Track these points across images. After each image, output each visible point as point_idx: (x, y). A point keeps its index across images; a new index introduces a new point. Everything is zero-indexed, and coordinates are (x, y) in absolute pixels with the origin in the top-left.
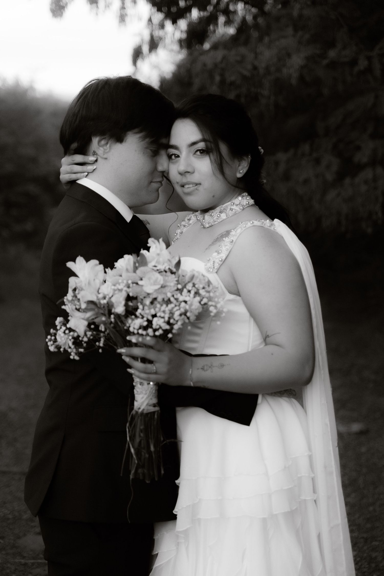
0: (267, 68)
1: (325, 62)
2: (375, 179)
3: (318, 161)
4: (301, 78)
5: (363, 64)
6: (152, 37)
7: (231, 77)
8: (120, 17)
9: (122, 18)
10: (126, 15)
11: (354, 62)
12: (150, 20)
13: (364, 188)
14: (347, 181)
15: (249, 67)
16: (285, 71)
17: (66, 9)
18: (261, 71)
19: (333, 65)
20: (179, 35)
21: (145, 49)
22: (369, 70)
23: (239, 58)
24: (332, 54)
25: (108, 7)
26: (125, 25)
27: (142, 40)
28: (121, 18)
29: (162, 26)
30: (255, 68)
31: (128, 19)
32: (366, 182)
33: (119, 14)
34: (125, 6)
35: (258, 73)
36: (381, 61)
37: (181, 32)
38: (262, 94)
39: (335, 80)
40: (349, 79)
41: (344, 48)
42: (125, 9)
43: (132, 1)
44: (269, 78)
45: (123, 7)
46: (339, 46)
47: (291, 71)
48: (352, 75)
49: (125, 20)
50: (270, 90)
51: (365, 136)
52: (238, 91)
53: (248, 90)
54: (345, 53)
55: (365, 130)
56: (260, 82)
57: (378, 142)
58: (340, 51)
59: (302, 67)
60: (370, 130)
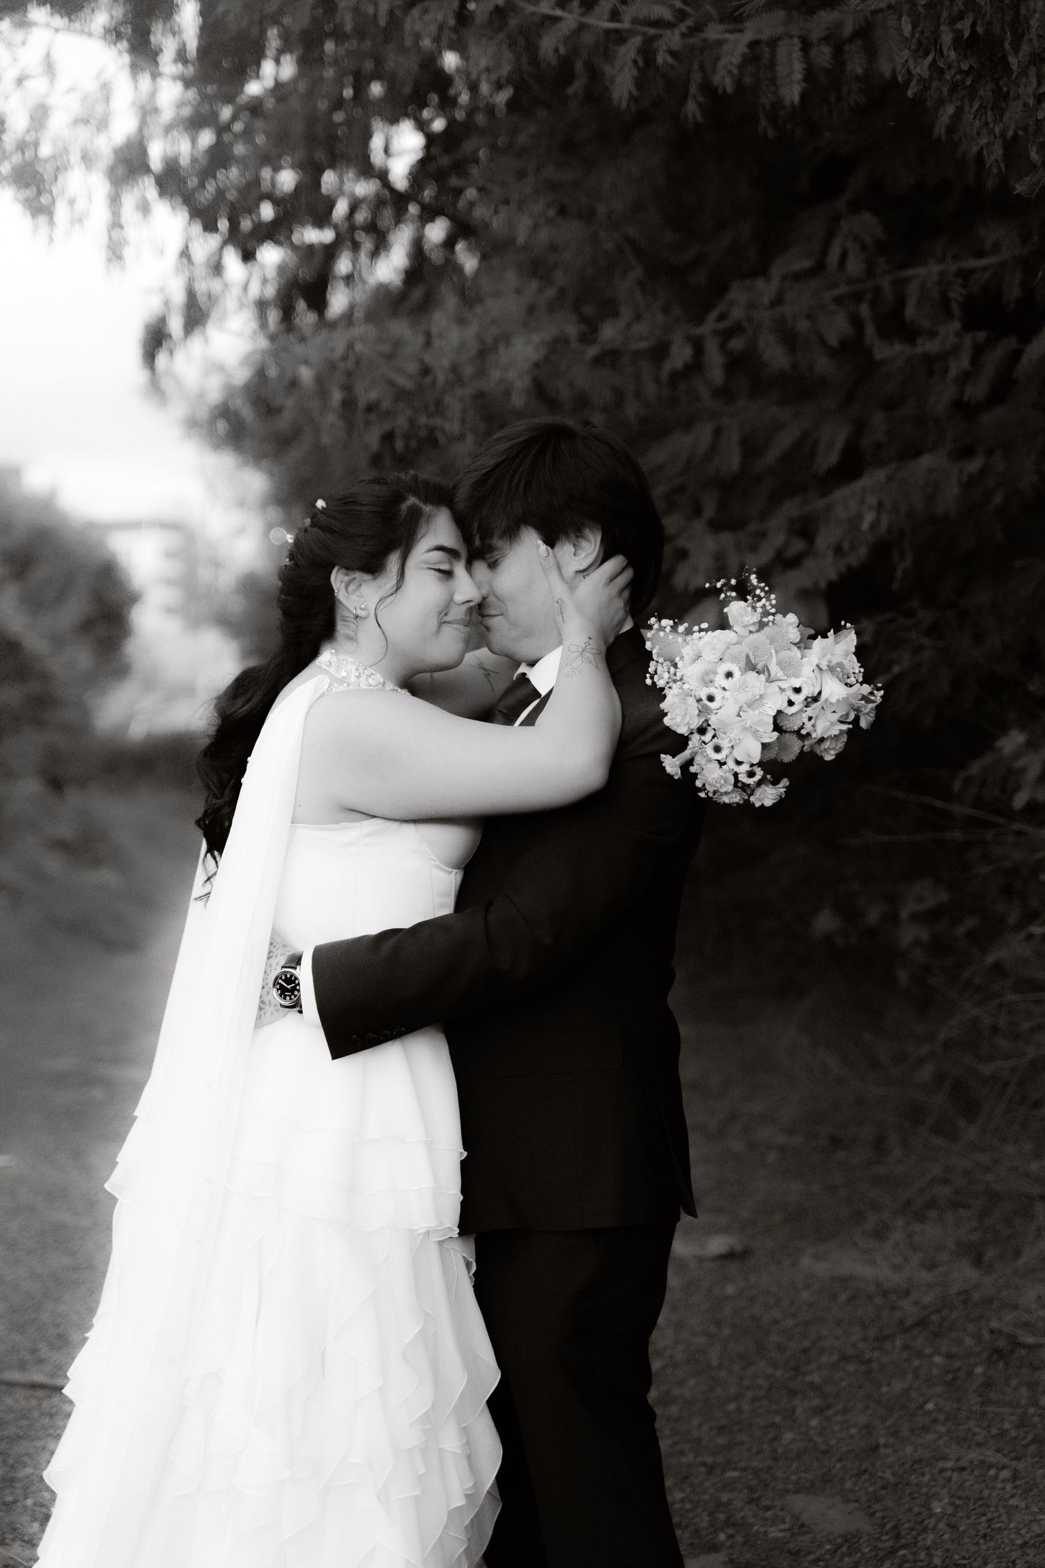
0: (455, 369)
1: (592, 351)
4: (540, 391)
5: (680, 354)
6: (191, 295)
7: (367, 393)
8: (109, 247)
9: (115, 252)
10: (126, 242)
11: (660, 352)
12: (185, 254)
15: (412, 367)
16: (495, 375)
18: (441, 378)
19: (609, 358)
20: (255, 290)
21: (175, 325)
22: (696, 366)
23: (386, 348)
24: (609, 332)
25: (80, 221)
26: (123, 268)
27: (167, 303)
28: (110, 252)
29: (217, 268)
30: (426, 371)
31: (128, 253)
33: (104, 241)
34: (123, 221)
35: (434, 382)
36: (722, 347)
37: (265, 281)
38: (443, 431)
39: (619, 394)
40: (650, 389)
41: (638, 318)
42: (121, 227)
43: (138, 208)
44: (459, 392)
45: (116, 224)
46: (626, 312)
47: (511, 375)
48: (657, 381)
49: (125, 257)
50: (463, 421)
51: (699, 526)
52: (386, 427)
53: (412, 422)
54: (640, 329)
55: (698, 510)
56: (438, 403)
57: (727, 538)
58: (629, 326)
59: (536, 365)
60: (709, 510)
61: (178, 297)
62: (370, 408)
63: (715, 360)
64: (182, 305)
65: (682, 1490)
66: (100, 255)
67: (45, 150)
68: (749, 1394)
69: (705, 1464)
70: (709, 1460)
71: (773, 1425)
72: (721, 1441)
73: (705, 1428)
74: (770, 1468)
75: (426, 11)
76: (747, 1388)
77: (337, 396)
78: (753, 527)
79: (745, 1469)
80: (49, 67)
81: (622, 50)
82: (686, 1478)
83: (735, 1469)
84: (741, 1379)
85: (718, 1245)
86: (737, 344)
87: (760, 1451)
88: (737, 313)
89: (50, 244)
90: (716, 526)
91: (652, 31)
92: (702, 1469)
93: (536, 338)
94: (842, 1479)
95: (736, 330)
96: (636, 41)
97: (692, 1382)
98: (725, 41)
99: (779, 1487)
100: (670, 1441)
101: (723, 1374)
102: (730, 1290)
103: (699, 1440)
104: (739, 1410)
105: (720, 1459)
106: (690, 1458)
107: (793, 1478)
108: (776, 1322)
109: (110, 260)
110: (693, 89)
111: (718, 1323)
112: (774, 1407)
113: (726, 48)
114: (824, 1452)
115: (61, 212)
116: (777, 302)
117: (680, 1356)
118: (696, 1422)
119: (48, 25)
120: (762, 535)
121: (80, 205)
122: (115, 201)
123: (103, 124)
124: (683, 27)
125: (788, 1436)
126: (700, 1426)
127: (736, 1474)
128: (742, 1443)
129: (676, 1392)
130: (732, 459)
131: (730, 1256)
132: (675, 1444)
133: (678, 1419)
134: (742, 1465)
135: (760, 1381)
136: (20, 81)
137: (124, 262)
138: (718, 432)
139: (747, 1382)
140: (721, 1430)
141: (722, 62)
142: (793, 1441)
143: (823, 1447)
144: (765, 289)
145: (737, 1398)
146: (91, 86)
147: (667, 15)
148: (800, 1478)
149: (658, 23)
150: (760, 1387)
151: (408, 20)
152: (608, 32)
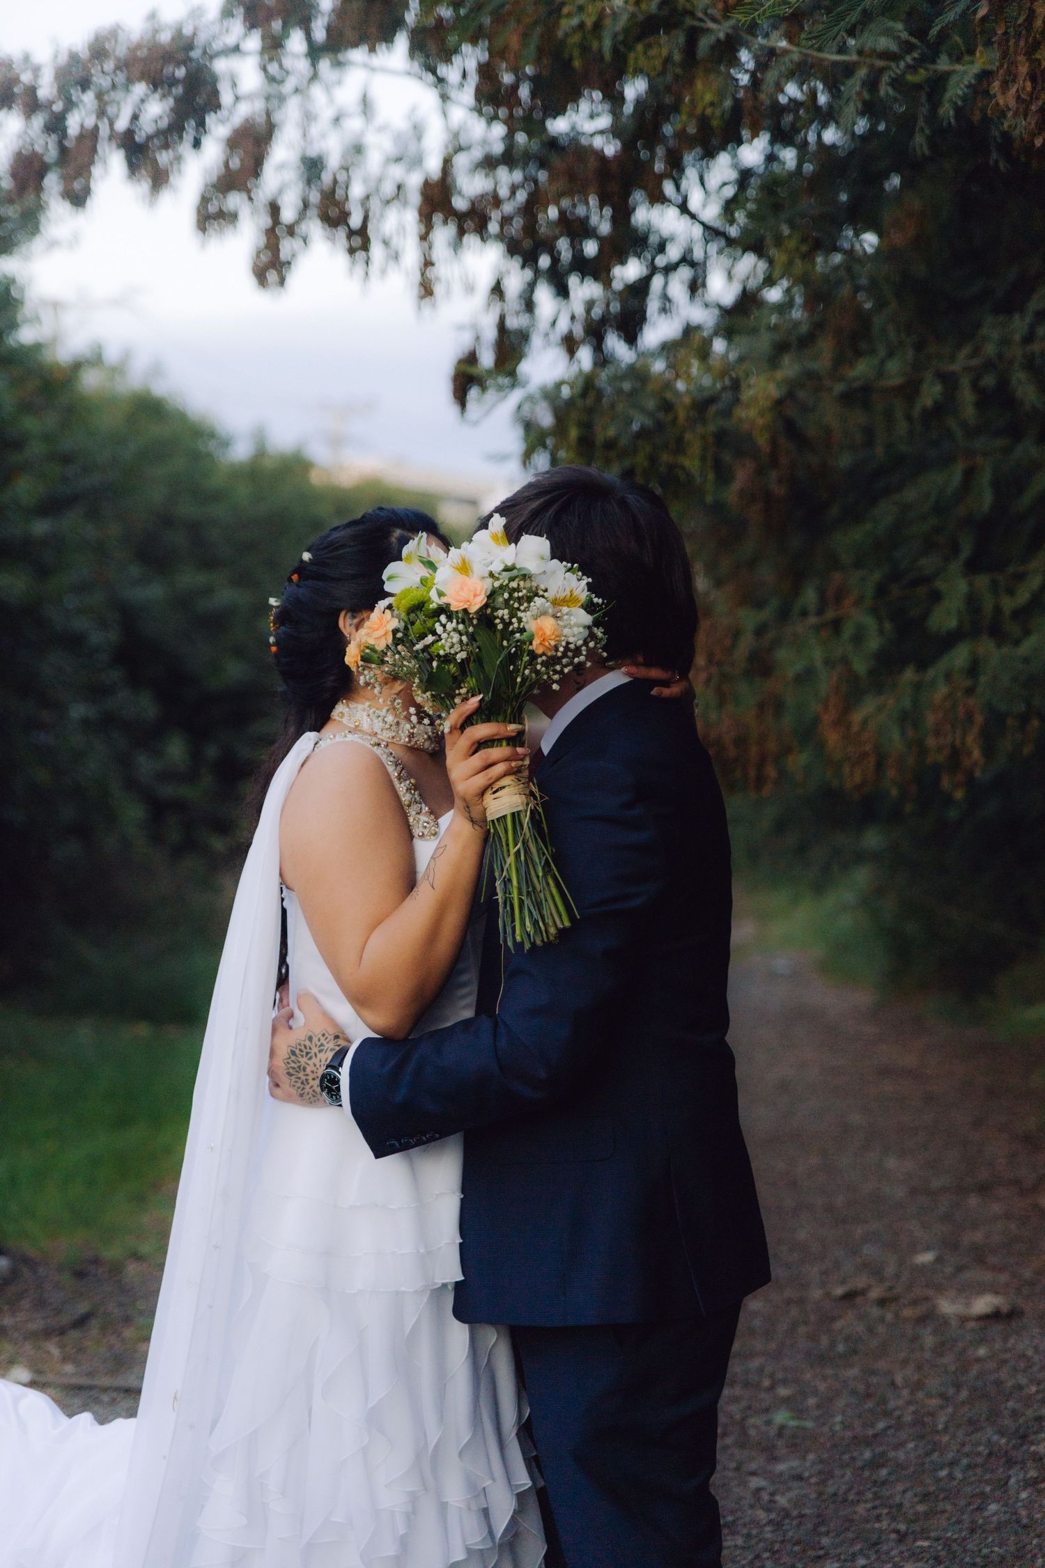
0: (697, 407)
1: (839, 388)
2: (973, 669)
5: (931, 392)
6: (502, 330)
7: (607, 430)
8: (421, 284)
9: (426, 290)
10: (438, 279)
11: (910, 390)
12: (498, 290)
13: (942, 690)
14: (909, 675)
15: (651, 404)
16: (739, 414)
17: (293, 266)
18: (682, 415)
19: (858, 397)
20: (563, 325)
21: (486, 362)
22: (948, 405)
24: (861, 369)
25: (396, 258)
26: (434, 305)
27: (478, 338)
28: (422, 289)
29: (529, 304)
30: (666, 408)
31: (438, 289)
32: (948, 676)
33: (417, 277)
34: (435, 259)
35: (676, 418)
36: (975, 386)
37: (573, 318)
38: (683, 468)
39: (869, 433)
41: (891, 355)
42: (432, 264)
43: (449, 244)
44: (700, 429)
45: (428, 263)
46: (880, 349)
47: (752, 413)
48: (909, 418)
49: (434, 293)
50: (703, 459)
51: (956, 567)
52: (627, 463)
53: (653, 459)
54: (893, 366)
55: (955, 549)
56: (680, 440)
57: (982, 581)
58: (882, 362)
59: (779, 403)
60: (966, 550)
61: (490, 334)
62: (610, 445)
63: (967, 396)
64: (494, 342)
65: (868, 1558)
66: (415, 290)
67: (357, 191)
68: (965, 1461)
69: (897, 1532)
70: (902, 1527)
71: (982, 1494)
72: (921, 1508)
73: (909, 1494)
74: (964, 1539)
75: (649, 46)
76: (967, 1455)
77: (574, 433)
78: (1011, 569)
79: (937, 1539)
80: (366, 105)
81: (850, 82)
82: (876, 1544)
83: (927, 1538)
84: (963, 1445)
85: (983, 1304)
86: (989, 381)
87: (959, 1522)
88: (990, 349)
89: (365, 280)
90: (972, 567)
91: (880, 63)
92: (893, 1536)
93: (779, 375)
94: (1035, 1556)
95: (989, 365)
96: (862, 73)
97: (911, 1445)
98: (954, 72)
99: (967, 1559)
100: (869, 1505)
101: (945, 1439)
102: (982, 1352)
103: (900, 1505)
104: (951, 1477)
105: (916, 1527)
106: (884, 1524)
107: (985, 1551)
108: (1020, 1387)
109: (422, 298)
110: (921, 123)
111: (958, 1386)
112: (988, 1476)
113: (953, 80)
114: (1025, 1527)
115: (377, 251)
116: (1029, 338)
117: (908, 1418)
118: (900, 1487)
119: (365, 66)
120: (1020, 577)
121: (395, 242)
122: (424, 237)
123: (417, 161)
124: (909, 59)
125: (993, 1507)
126: (904, 1492)
127: (926, 1544)
128: (943, 1512)
129: (892, 1454)
130: (986, 499)
131: (995, 1316)
132: (874, 1508)
133: (884, 1483)
134: (933, 1534)
135: (981, 1448)
136: (337, 120)
137: (435, 301)
138: (969, 474)
139: (967, 1449)
140: (925, 1497)
141: (948, 95)
142: (996, 1513)
143: (1025, 1521)
144: (1019, 324)
145: (952, 1464)
146: (400, 123)
147: (894, 47)
148: (992, 1552)
149: (887, 55)
150: (979, 1454)
151: (632, 55)
152: (835, 64)
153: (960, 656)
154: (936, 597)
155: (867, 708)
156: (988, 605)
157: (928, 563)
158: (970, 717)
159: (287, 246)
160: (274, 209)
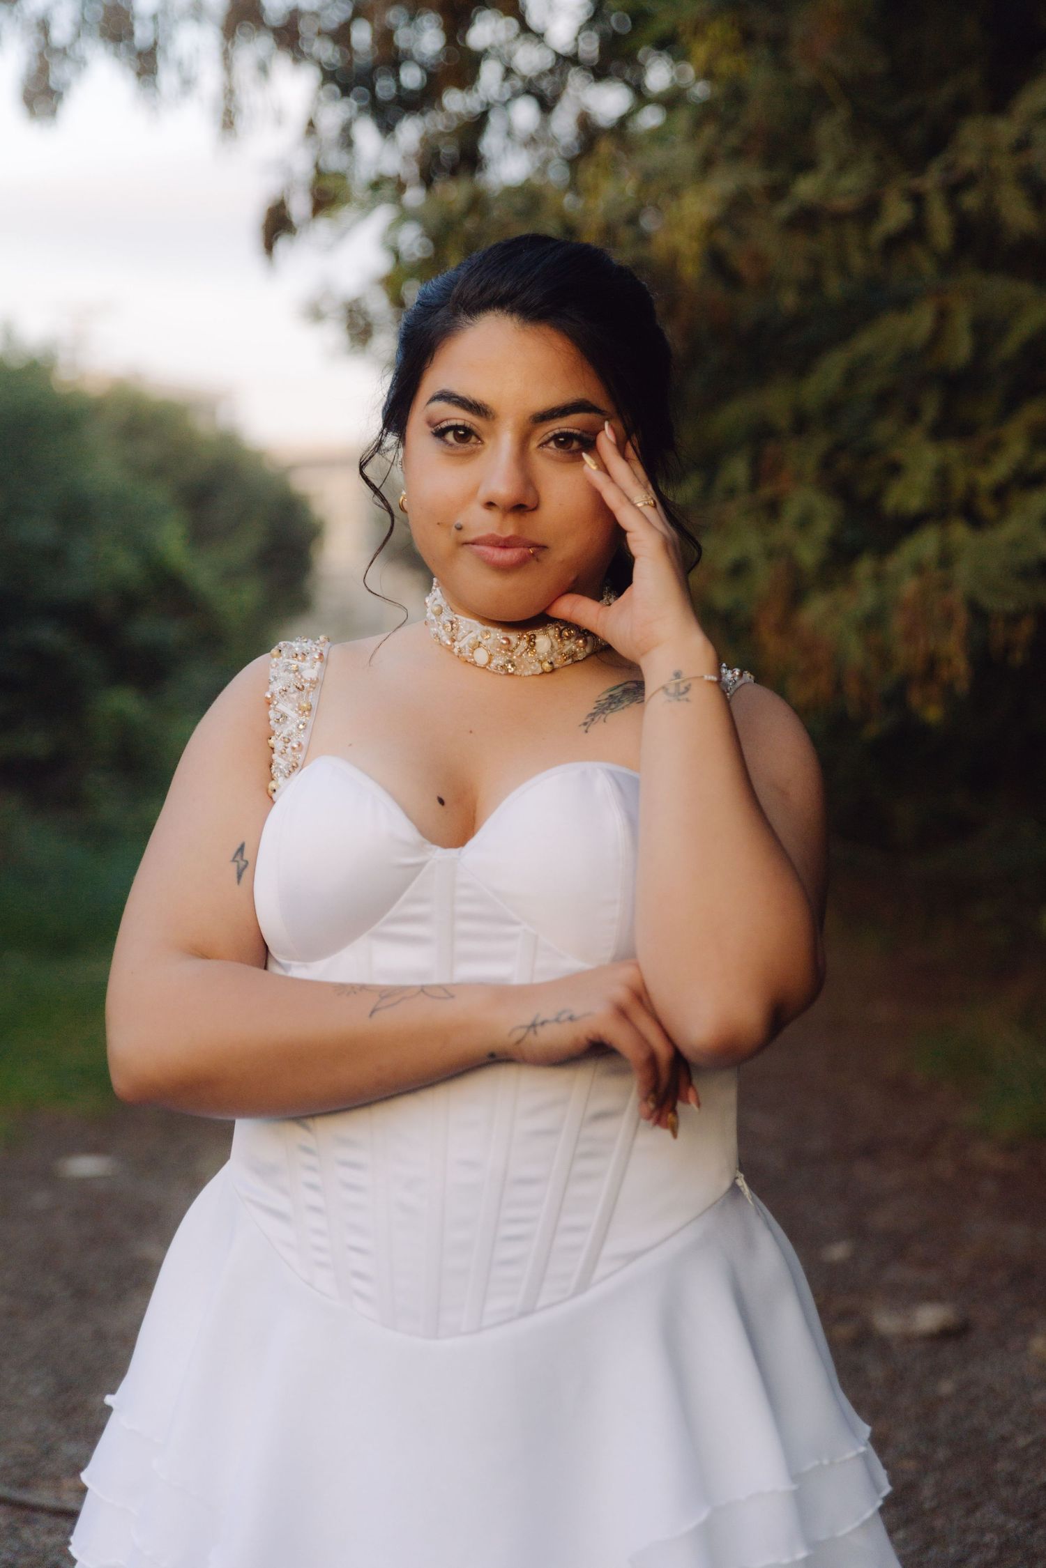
1: (783, 210)
2: (946, 559)
3: (773, 509)
4: (717, 262)
5: (896, 214)
6: (320, 173)
8: (221, 116)
9: (229, 120)
10: (240, 111)
11: (870, 210)
12: (311, 126)
13: (909, 587)
14: (864, 567)
17: (65, 96)
19: (805, 219)
21: (299, 206)
22: (916, 231)
24: (807, 188)
25: (189, 87)
26: (237, 140)
27: (289, 180)
28: (223, 121)
29: (346, 142)
31: (241, 124)
32: (919, 569)
33: (216, 108)
34: (236, 86)
36: (950, 205)
37: (406, 155)
39: (817, 266)
40: (857, 261)
41: (842, 167)
42: (236, 94)
43: (255, 68)
45: (229, 93)
46: (828, 163)
47: (679, 237)
48: (866, 249)
49: (240, 127)
51: (916, 435)
54: (845, 182)
55: (913, 415)
57: (953, 451)
58: (831, 179)
59: (712, 227)
60: (930, 414)
61: (304, 175)
63: (940, 220)
64: (308, 185)
78: (985, 434)
86: (971, 201)
88: (970, 161)
90: (938, 433)
93: (710, 192)
95: (967, 182)
102: (945, 1387)
109: (223, 134)
115: (167, 78)
116: (1021, 146)
120: (996, 446)
121: (190, 65)
122: (227, 60)
130: (961, 348)
131: (944, 1334)
137: (236, 134)
138: (943, 316)
144: (1006, 130)
153: (925, 544)
154: (895, 469)
155: (815, 610)
156: (960, 480)
157: (884, 429)
158: (949, 617)
159: (59, 73)
160: (44, 26)
